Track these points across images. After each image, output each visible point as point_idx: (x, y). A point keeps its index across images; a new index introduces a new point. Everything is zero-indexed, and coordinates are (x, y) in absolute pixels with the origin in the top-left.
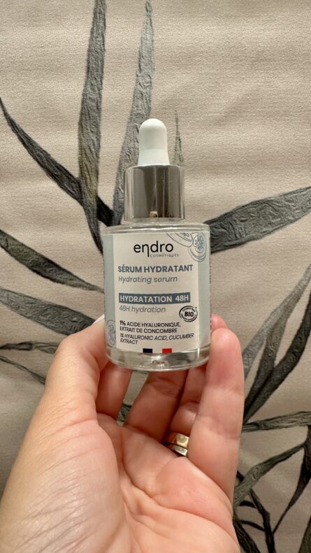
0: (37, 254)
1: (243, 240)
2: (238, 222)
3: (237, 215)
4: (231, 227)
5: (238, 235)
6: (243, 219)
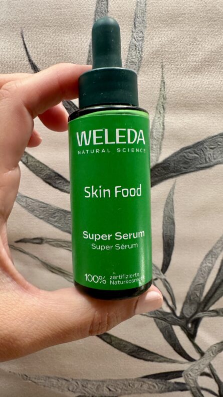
0: (49, 169)
2: (208, 149)
3: (207, 144)
4: (202, 152)
5: (207, 160)
6: (212, 147)
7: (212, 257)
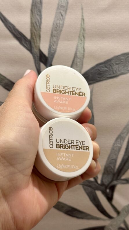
1: (117, 74)
2: (115, 65)
3: (114, 61)
4: (110, 67)
6: (117, 63)
7: (121, 140)
